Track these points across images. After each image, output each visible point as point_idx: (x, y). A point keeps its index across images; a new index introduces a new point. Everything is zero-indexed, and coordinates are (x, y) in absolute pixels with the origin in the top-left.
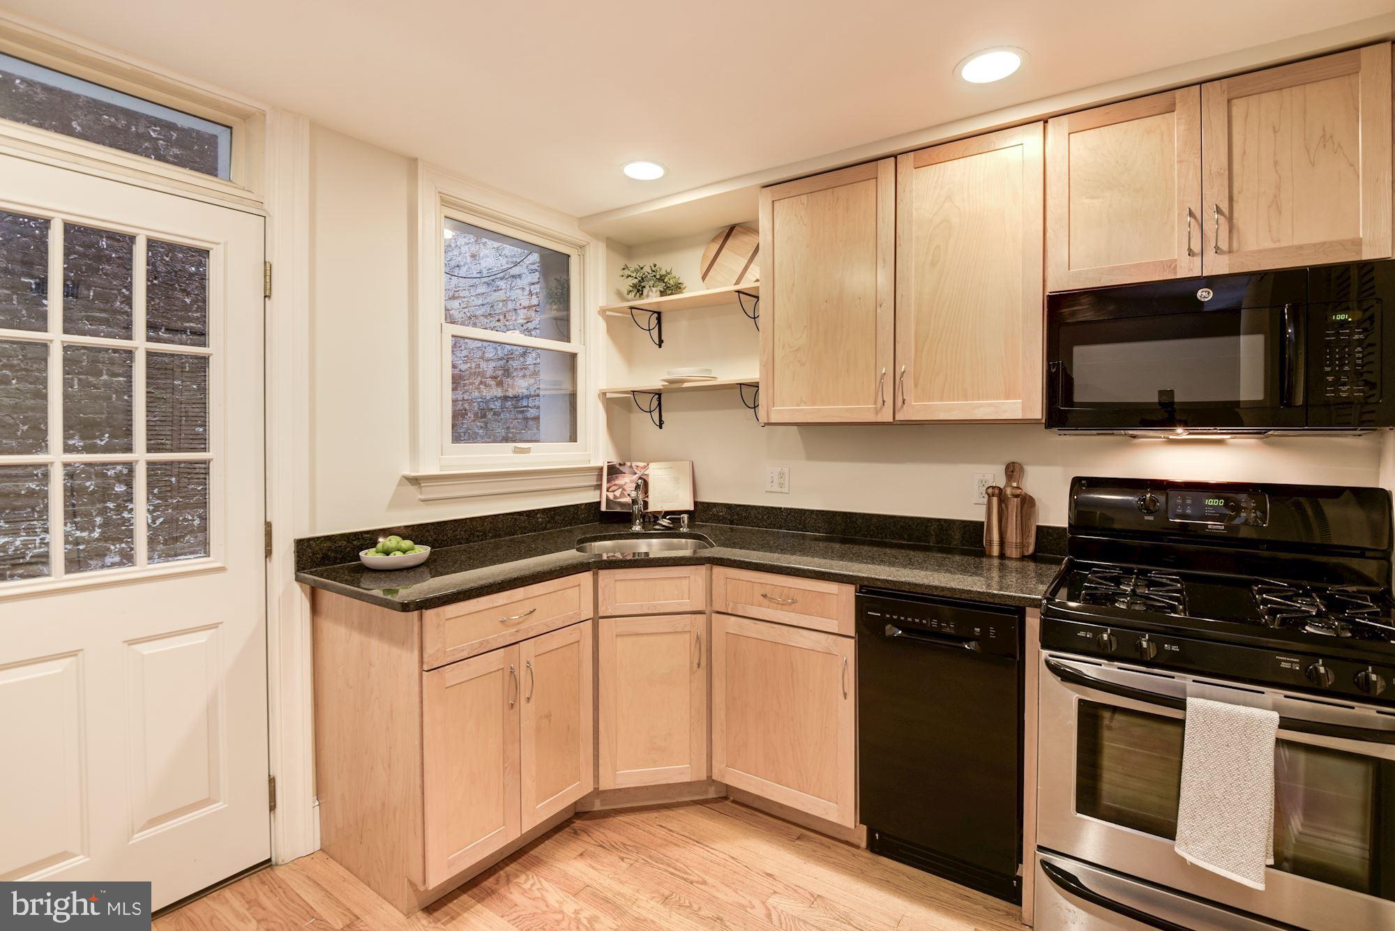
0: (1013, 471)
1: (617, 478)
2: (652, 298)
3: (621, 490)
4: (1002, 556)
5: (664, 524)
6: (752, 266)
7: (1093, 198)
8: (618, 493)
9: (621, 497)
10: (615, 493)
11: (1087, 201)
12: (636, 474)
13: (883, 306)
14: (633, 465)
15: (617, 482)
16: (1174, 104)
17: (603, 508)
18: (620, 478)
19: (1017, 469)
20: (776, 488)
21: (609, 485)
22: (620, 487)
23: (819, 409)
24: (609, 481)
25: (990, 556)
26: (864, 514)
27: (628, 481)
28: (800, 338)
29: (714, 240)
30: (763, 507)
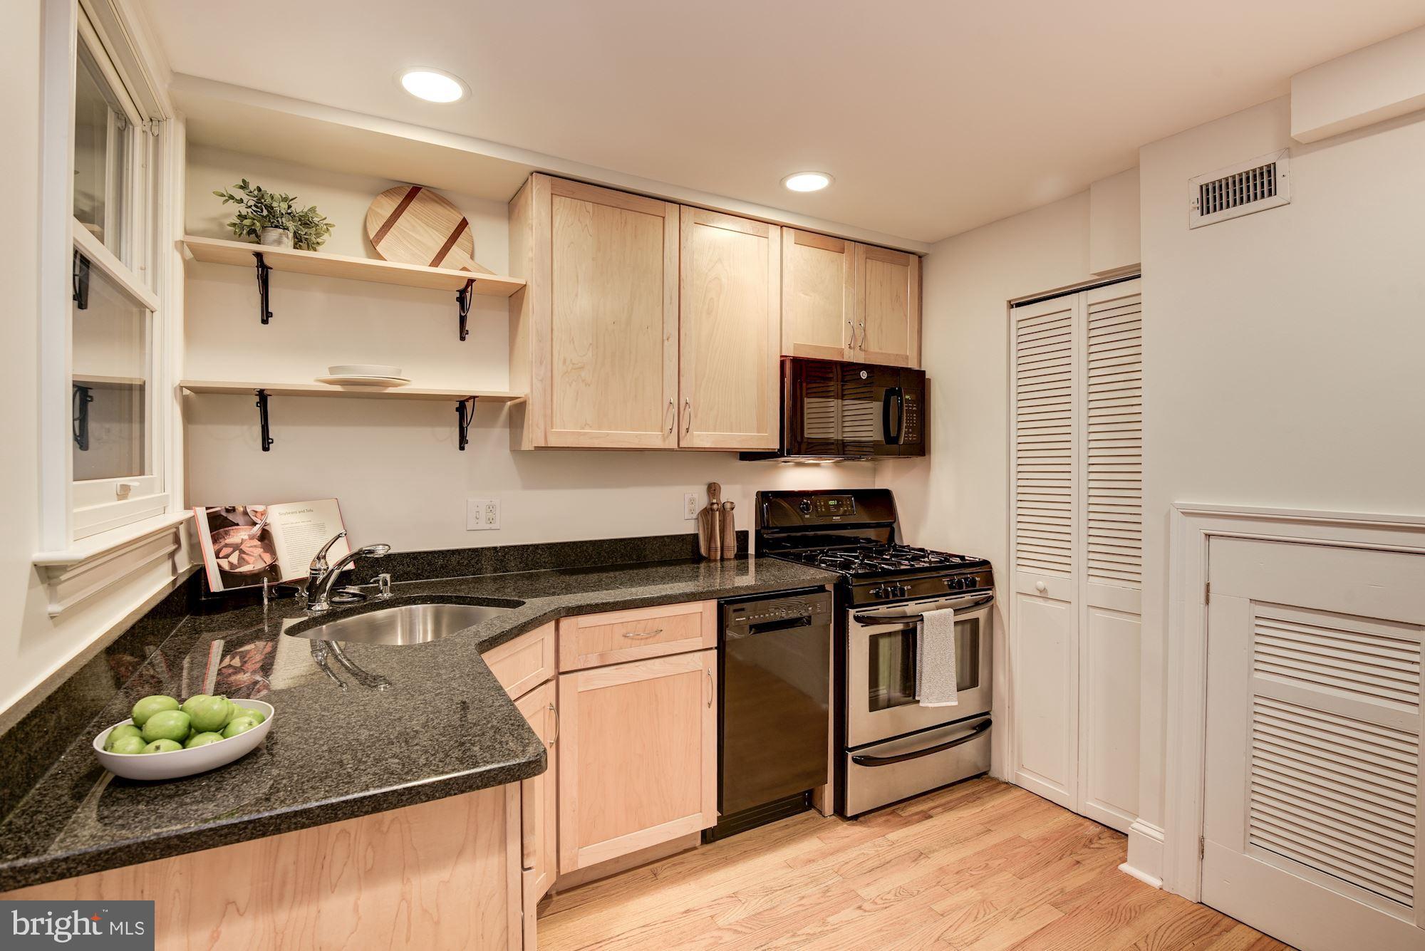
0: (713, 489)
1: (227, 533)
2: (278, 246)
3: (237, 553)
4: (722, 559)
5: (352, 591)
6: (454, 248)
7: (806, 295)
8: (234, 558)
9: (240, 565)
10: (230, 559)
11: (803, 295)
12: (255, 524)
13: (670, 339)
14: (248, 510)
15: (229, 540)
16: (844, 249)
17: (216, 585)
18: (232, 533)
19: (717, 488)
20: (483, 524)
21: (217, 547)
22: (236, 547)
23: (608, 434)
24: (215, 540)
25: (715, 560)
26: (596, 541)
27: (246, 537)
28: (584, 355)
29: (388, 192)
30: (469, 549)
